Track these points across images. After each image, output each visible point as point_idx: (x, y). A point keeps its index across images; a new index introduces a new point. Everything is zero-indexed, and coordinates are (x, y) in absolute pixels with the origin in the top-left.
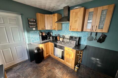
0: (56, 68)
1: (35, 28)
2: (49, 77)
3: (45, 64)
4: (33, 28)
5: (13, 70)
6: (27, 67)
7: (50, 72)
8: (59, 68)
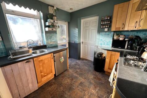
0: (97, 90)
1: (107, 29)
2: (83, 83)
3: (97, 76)
4: (105, 29)
5: (83, 61)
6: (87, 65)
7: (89, 84)
8: (99, 95)
